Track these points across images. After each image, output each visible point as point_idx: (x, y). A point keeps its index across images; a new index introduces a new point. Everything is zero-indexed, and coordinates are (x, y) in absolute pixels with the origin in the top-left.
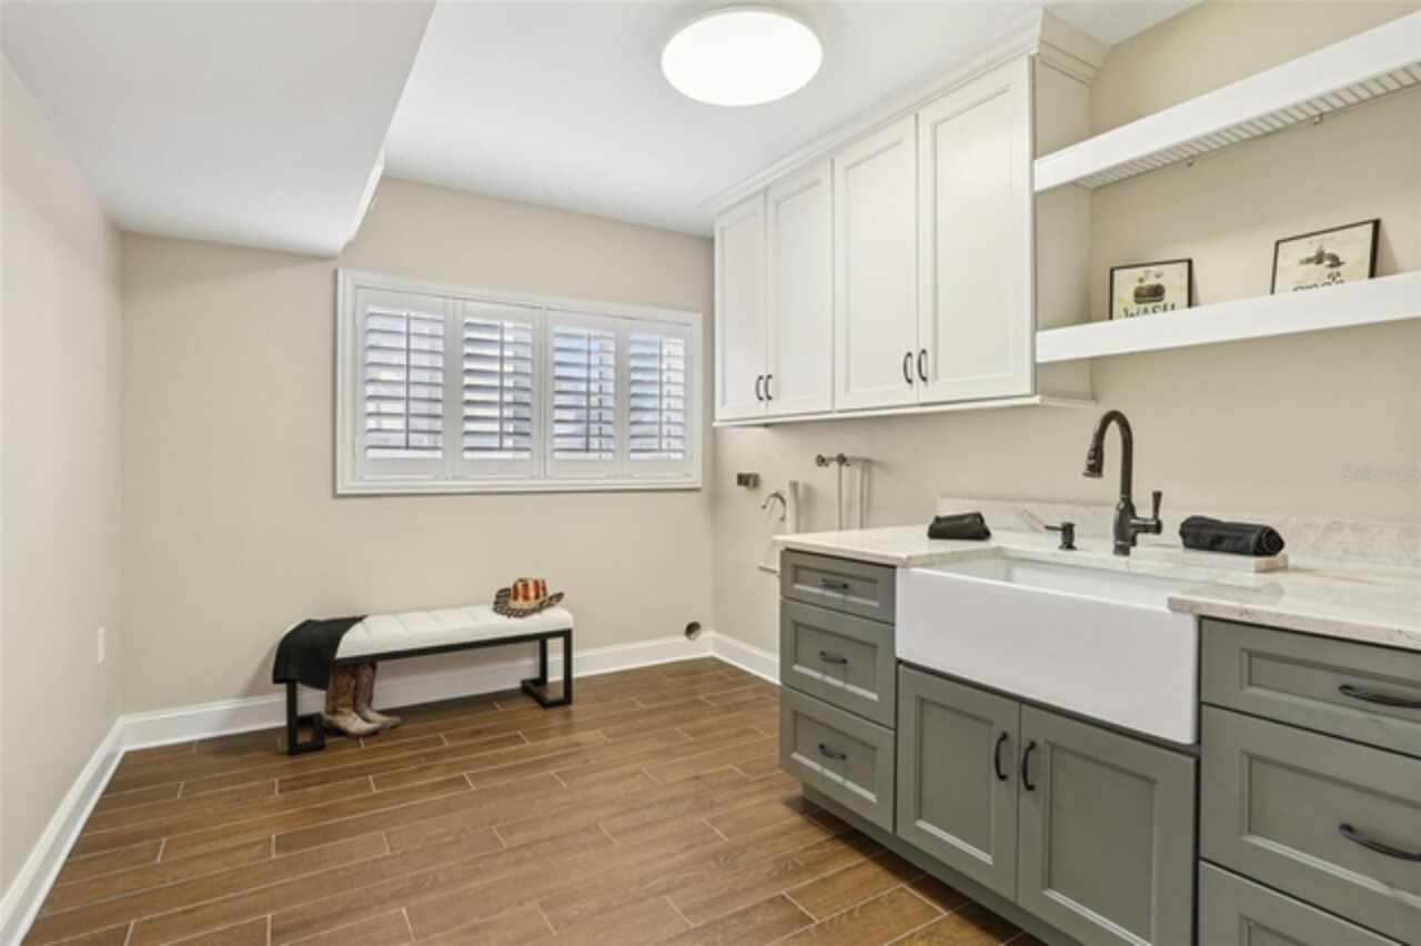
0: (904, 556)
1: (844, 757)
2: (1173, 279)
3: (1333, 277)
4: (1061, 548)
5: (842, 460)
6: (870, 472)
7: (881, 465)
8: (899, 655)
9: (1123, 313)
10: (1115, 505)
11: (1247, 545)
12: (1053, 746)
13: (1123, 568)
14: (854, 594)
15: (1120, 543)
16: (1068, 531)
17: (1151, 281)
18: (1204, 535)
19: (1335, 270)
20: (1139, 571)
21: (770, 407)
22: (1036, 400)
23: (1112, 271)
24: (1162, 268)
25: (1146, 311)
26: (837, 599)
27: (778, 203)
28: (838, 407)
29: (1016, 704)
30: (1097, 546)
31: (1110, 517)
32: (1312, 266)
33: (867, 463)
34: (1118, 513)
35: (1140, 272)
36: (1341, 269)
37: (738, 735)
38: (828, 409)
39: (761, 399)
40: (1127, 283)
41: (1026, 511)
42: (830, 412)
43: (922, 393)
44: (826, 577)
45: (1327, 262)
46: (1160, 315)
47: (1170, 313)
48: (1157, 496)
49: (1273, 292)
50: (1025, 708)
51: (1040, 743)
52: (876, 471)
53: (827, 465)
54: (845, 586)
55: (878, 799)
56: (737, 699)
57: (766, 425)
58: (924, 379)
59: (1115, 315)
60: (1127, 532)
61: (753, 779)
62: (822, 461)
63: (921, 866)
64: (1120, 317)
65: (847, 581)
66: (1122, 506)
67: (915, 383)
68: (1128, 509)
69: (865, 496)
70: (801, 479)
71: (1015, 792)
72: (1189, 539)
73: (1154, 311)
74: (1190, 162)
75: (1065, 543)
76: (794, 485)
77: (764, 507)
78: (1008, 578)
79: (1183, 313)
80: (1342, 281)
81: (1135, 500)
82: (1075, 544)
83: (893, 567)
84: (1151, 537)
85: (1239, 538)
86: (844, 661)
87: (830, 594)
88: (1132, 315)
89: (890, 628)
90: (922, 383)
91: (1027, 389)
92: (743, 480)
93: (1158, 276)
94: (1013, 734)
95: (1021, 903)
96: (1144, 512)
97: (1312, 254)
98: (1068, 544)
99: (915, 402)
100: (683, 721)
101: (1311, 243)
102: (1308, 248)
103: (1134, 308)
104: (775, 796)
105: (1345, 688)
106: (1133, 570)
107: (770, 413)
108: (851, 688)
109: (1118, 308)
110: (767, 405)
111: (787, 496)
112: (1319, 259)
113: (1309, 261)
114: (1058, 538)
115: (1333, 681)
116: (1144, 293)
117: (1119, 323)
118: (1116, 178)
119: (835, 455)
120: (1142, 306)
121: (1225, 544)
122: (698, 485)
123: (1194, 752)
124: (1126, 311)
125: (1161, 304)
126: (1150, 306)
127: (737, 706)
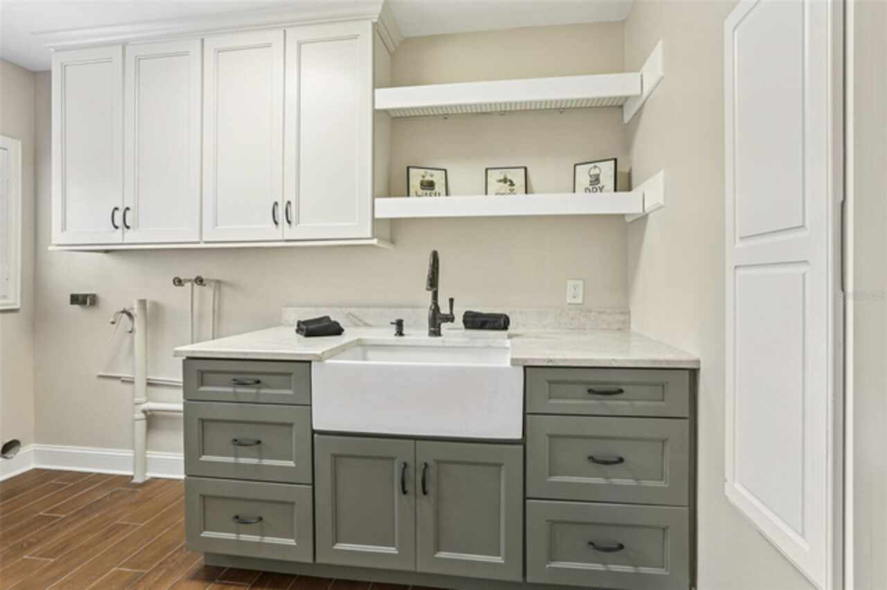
0: (319, 352)
1: (261, 519)
2: (438, 178)
3: (512, 191)
4: (396, 335)
5: (200, 281)
6: (220, 289)
7: (232, 285)
8: (315, 427)
9: (415, 194)
10: (429, 307)
11: (500, 325)
12: (438, 462)
13: (440, 344)
14: (268, 387)
15: (432, 329)
16: (399, 324)
17: (428, 178)
18: (475, 321)
19: (512, 188)
20: (450, 344)
21: (126, 235)
22: (375, 241)
23: (408, 168)
24: (433, 172)
25: (426, 194)
26: (251, 394)
27: (138, 60)
28: (205, 239)
29: (412, 442)
30: (418, 332)
31: (425, 313)
32: (502, 184)
33: (218, 282)
34: (431, 312)
35: (422, 171)
36: (515, 187)
37: (106, 536)
38: (197, 240)
39: (116, 227)
40: (416, 177)
41: (350, 314)
42: (198, 243)
43: (285, 232)
44: (232, 377)
45: (508, 183)
46: (433, 198)
47: (437, 197)
48: (451, 300)
49: (486, 193)
50: (418, 442)
51: (431, 463)
52: (226, 289)
53: (183, 285)
54: (258, 382)
55: (296, 541)
56: (88, 501)
57: (107, 251)
58: (289, 222)
59: (411, 194)
60: (437, 321)
61: (147, 572)
62: (178, 282)
63: (328, 577)
64: (413, 196)
65: (259, 377)
66: (433, 307)
67: (280, 225)
68: (436, 309)
69: (216, 309)
70: (150, 297)
71: (413, 500)
72: (468, 325)
73: (431, 196)
74: (446, 117)
75: (398, 332)
76: (143, 303)
77: (113, 323)
78: (365, 358)
79: (443, 198)
80: (515, 194)
81: (440, 304)
82: (404, 332)
83: (310, 362)
84: (449, 324)
85: (494, 322)
86: (259, 442)
87: (240, 390)
88: (419, 196)
89: (309, 408)
90: (287, 224)
91: (369, 234)
92: (76, 299)
93: (432, 176)
94: (410, 462)
95: (419, 570)
96: (444, 310)
97: (502, 178)
98: (400, 333)
99: (280, 238)
100: (31, 545)
101: (501, 173)
102: (498, 175)
103: (420, 192)
104: (180, 575)
105: (590, 391)
106: (446, 344)
107: (126, 241)
108: (267, 462)
109: (412, 190)
110: (123, 233)
111: (136, 311)
112: (505, 180)
113: (500, 181)
114: (394, 329)
115: (582, 390)
116: (425, 184)
117: (412, 200)
118: (399, 115)
119: (193, 277)
120: (425, 191)
121: (487, 326)
122: (17, 306)
123: (523, 442)
124: (416, 193)
125: (434, 192)
126: (428, 192)
127: (90, 509)
